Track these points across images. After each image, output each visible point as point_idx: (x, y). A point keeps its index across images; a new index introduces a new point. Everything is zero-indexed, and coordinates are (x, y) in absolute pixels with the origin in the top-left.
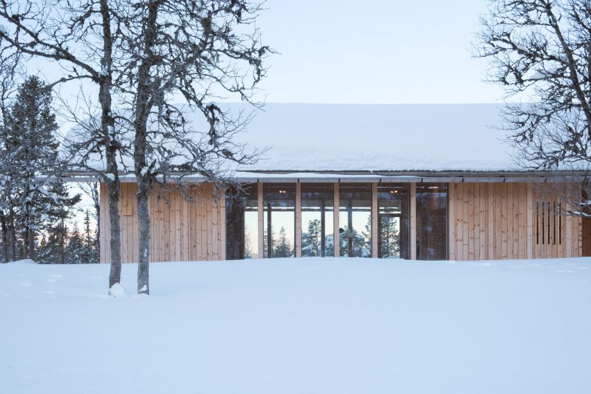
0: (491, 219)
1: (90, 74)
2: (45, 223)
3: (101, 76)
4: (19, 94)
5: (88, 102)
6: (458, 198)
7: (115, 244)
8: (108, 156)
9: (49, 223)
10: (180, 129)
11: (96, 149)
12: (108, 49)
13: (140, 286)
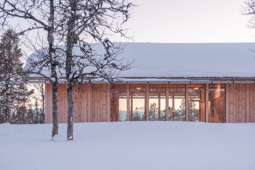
0: (248, 102)
1: (43, 26)
2: (16, 104)
3: (48, 27)
4: (2, 38)
5: (42, 41)
6: (230, 92)
7: (55, 115)
8: (52, 69)
9: (18, 105)
10: (89, 54)
11: (46, 65)
12: (52, 12)
13: (68, 136)
